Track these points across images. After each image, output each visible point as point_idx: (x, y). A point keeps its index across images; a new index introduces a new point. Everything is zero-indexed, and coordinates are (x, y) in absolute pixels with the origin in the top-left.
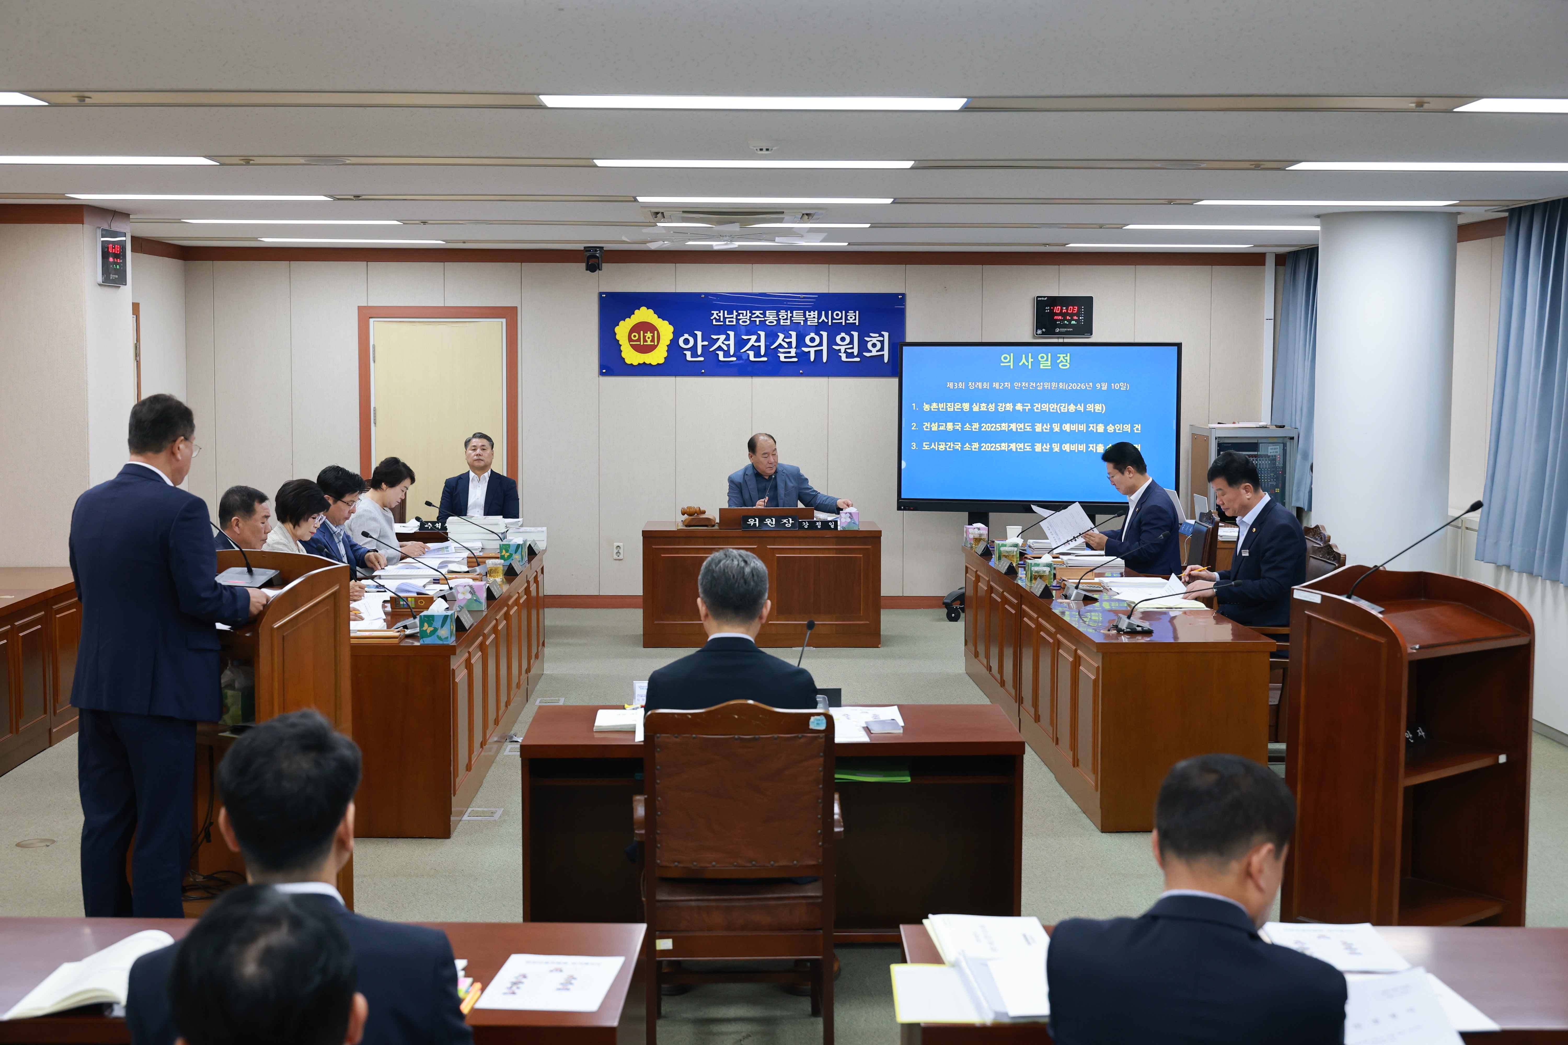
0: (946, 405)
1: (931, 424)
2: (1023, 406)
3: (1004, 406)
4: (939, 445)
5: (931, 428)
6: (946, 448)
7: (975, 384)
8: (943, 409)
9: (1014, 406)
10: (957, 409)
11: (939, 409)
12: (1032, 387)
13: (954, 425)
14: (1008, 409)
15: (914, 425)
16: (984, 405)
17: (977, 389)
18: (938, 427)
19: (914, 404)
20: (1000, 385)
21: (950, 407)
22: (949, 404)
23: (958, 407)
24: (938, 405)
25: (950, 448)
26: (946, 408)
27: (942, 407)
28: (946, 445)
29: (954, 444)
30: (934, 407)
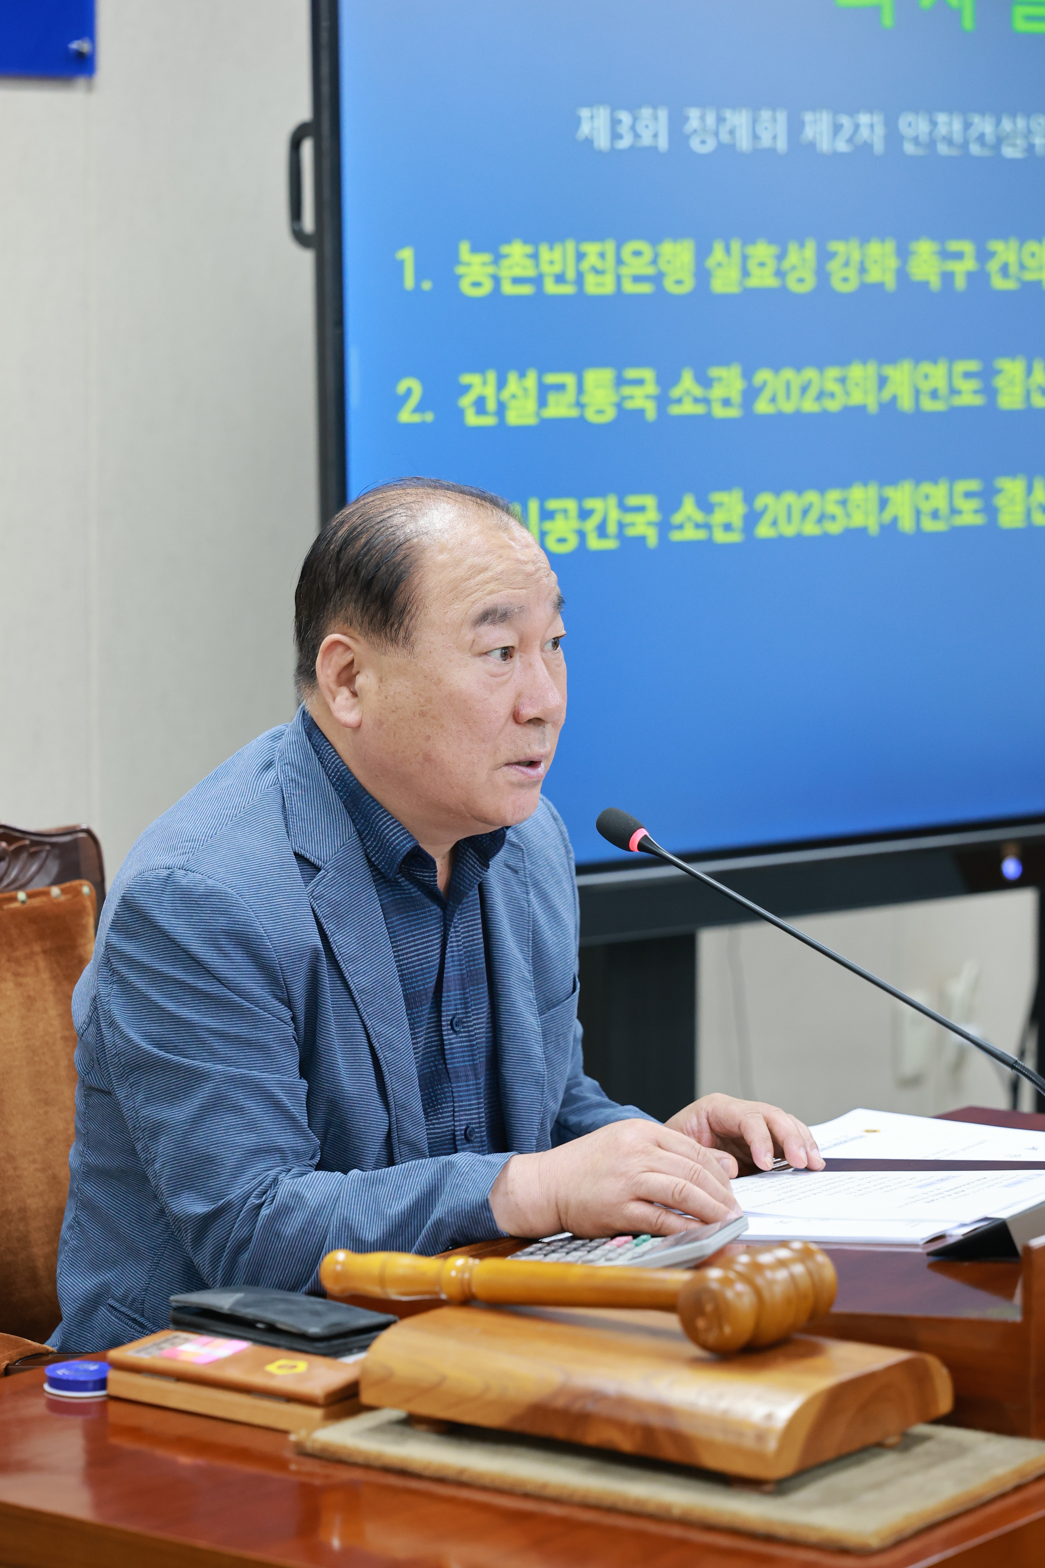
0: (580, 256)
1: (501, 384)
2: (945, 255)
3: (856, 256)
4: (546, 515)
5: (502, 408)
6: (582, 535)
7: (720, 120)
8: (560, 279)
9: (904, 254)
10: (637, 279)
11: (538, 281)
12: (981, 138)
13: (620, 382)
14: (874, 276)
15: (409, 391)
16: (762, 251)
17: (726, 150)
18: (542, 402)
19: (406, 255)
20: (837, 128)
21: (597, 271)
22: (591, 249)
23: (641, 266)
24: (535, 256)
25: (602, 530)
26: (580, 279)
27: (557, 269)
28: (584, 514)
29: (624, 508)
30: (518, 272)
